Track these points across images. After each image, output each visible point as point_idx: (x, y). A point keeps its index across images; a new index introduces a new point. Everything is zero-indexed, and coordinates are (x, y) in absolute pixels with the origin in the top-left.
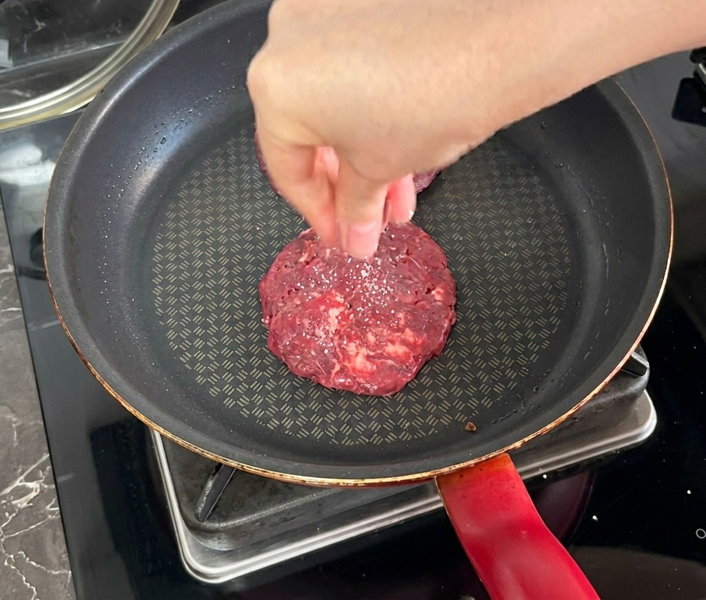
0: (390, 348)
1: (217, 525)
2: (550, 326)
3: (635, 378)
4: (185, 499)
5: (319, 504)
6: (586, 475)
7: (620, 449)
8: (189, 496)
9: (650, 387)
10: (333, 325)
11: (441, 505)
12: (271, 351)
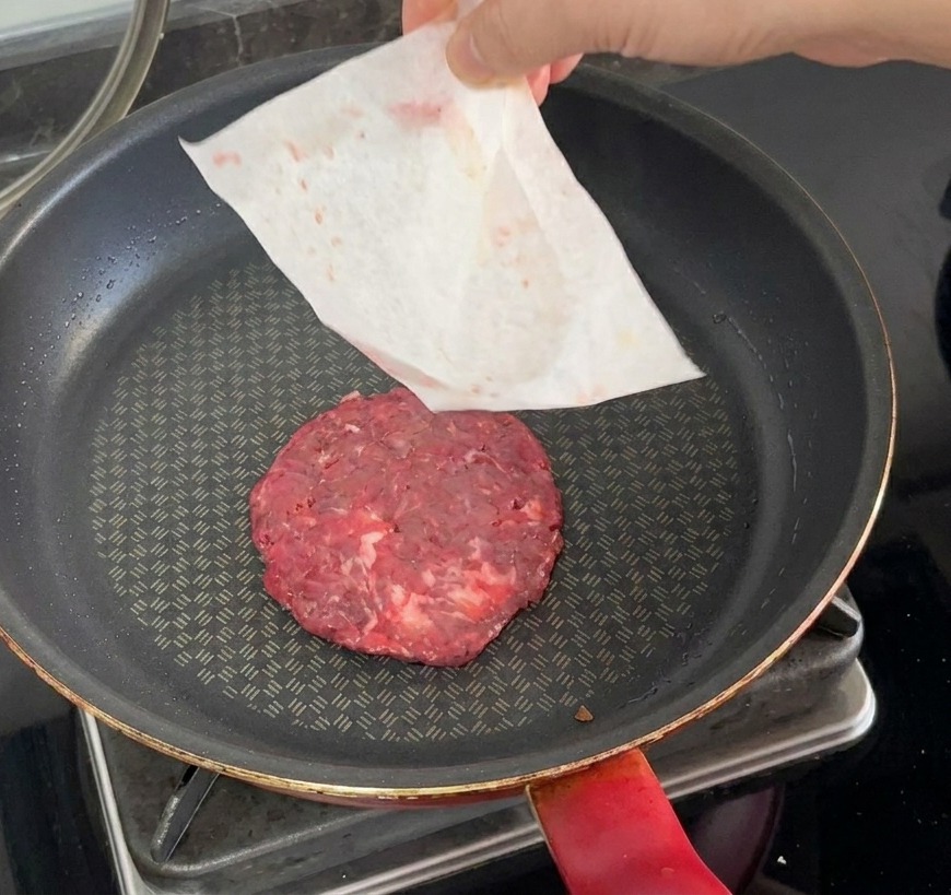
0: (458, 595)
1: (185, 868)
2: (707, 560)
3: (840, 639)
4: (134, 826)
5: (347, 834)
6: (769, 793)
7: (819, 753)
8: (140, 823)
9: (865, 654)
10: (368, 557)
11: (540, 839)
12: (270, 597)
